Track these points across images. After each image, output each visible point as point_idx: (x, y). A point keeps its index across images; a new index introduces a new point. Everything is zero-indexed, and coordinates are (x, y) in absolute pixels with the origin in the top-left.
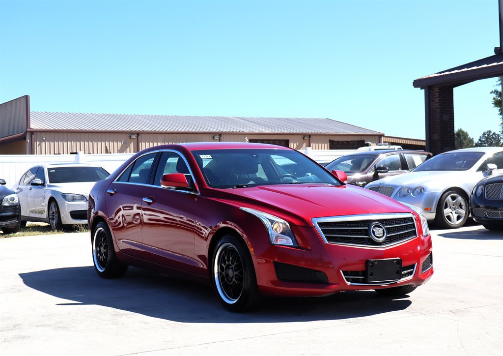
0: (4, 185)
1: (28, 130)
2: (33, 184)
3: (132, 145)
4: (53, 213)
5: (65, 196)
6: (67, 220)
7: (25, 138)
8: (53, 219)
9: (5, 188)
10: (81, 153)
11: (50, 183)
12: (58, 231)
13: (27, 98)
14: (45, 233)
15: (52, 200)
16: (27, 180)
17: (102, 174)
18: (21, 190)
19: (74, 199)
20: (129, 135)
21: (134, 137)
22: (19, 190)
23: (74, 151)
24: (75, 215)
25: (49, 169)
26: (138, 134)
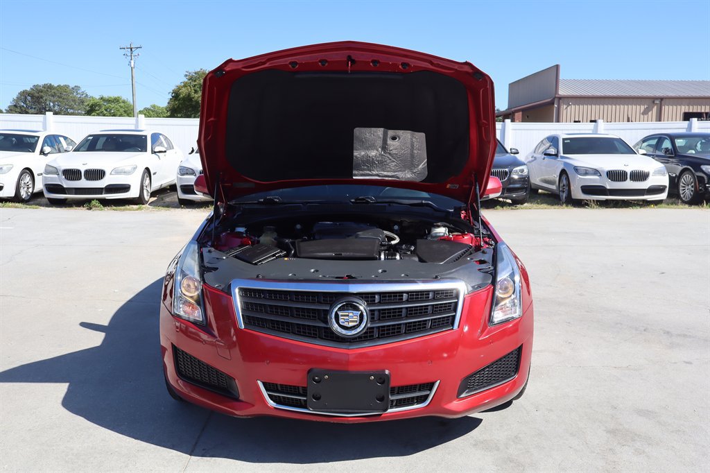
0: (516, 155)
1: (557, 96)
2: (545, 154)
3: (655, 109)
4: (564, 185)
5: (577, 169)
6: (578, 194)
7: (553, 104)
8: (563, 192)
9: (516, 158)
10: (600, 122)
11: (564, 153)
12: (567, 206)
13: (557, 67)
14: (553, 207)
15: (563, 172)
16: (543, 148)
17: (620, 146)
18: (535, 158)
19: (586, 174)
20: (653, 100)
21: (657, 102)
22: (533, 159)
23: (593, 119)
24: (587, 190)
25: (564, 140)
26: (662, 99)
